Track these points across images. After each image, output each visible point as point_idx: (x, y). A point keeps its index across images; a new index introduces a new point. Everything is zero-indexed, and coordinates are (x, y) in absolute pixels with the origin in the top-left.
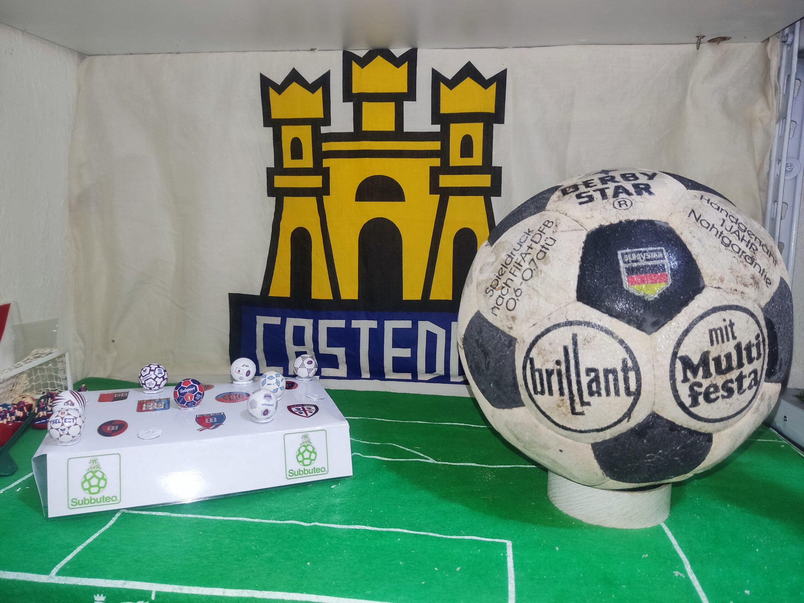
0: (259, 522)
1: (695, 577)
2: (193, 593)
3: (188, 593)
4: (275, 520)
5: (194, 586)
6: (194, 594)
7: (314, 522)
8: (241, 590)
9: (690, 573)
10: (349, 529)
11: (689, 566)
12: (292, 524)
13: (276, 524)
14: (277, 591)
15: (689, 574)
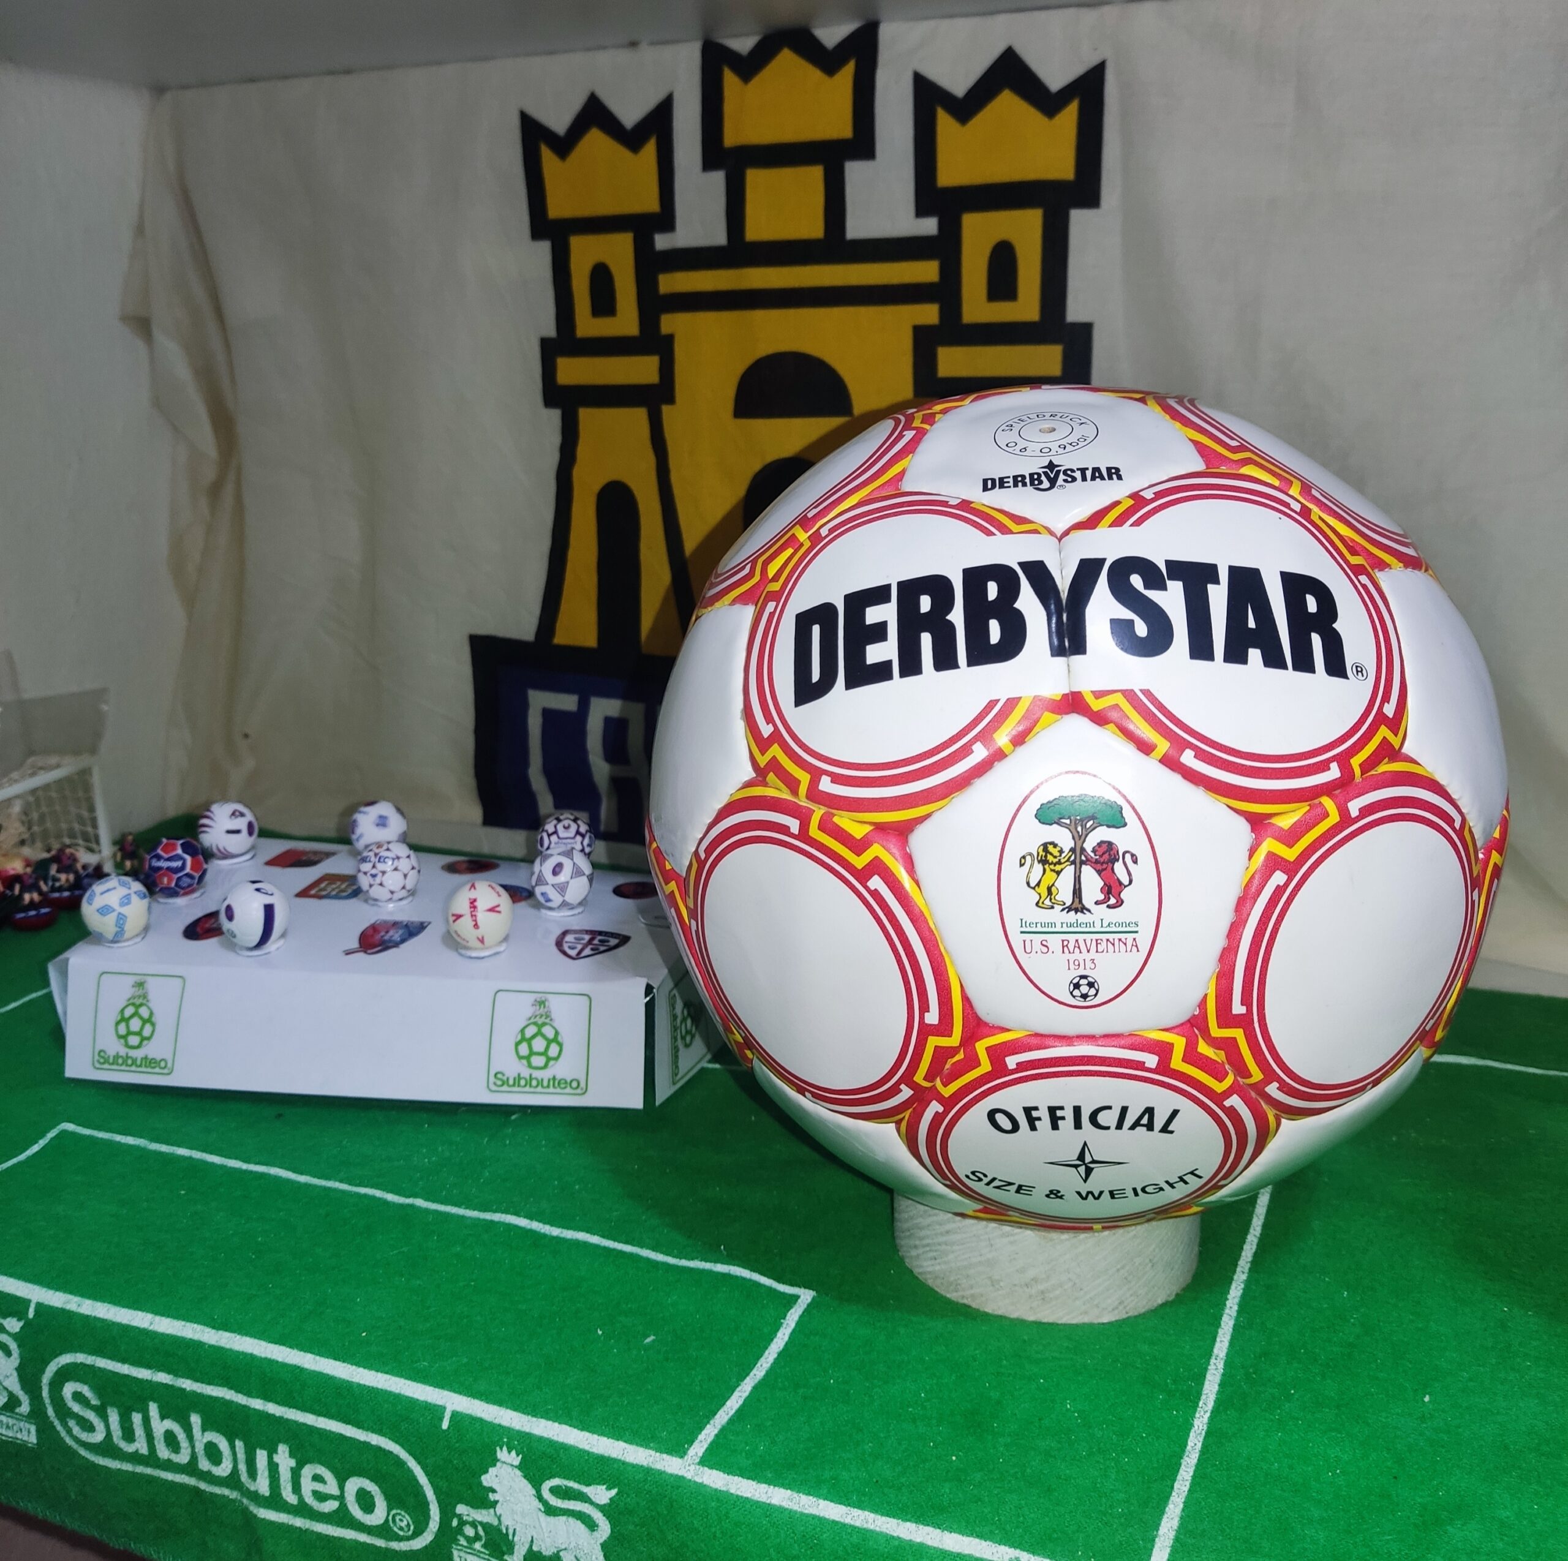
0: (307, 1186)
1: (1199, 1445)
2: (98, 1316)
3: (89, 1313)
4: (341, 1181)
5: (104, 1302)
6: (99, 1319)
7: (415, 1196)
8: (183, 1323)
9: (1199, 1432)
10: (479, 1219)
11: (1208, 1414)
12: (365, 1195)
13: (336, 1190)
14: (246, 1335)
15: (1192, 1434)
